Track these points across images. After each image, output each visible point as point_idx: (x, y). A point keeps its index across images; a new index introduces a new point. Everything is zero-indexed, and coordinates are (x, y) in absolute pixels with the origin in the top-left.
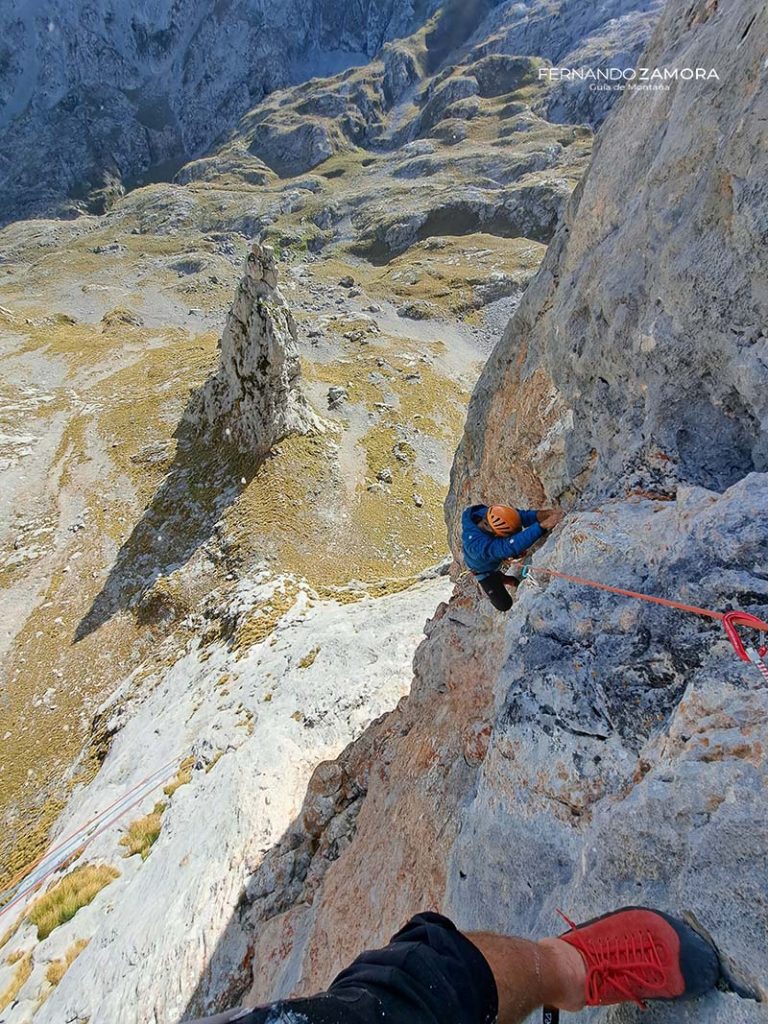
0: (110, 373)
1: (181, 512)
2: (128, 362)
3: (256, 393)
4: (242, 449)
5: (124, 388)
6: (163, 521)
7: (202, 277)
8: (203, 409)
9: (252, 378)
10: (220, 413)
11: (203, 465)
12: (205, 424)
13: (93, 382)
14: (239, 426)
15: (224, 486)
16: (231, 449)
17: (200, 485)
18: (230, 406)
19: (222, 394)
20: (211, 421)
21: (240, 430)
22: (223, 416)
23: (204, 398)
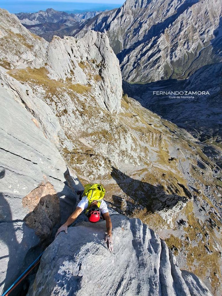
0: (160, 168)
1: (136, 199)
2: (165, 169)
3: (163, 206)
4: (152, 206)
5: (158, 172)
6: (133, 196)
7: (201, 171)
8: (159, 193)
9: (165, 204)
10: (158, 198)
11: (146, 199)
12: (155, 195)
13: (156, 166)
14: (156, 204)
15: (143, 206)
16: (151, 203)
17: (142, 200)
18: (160, 200)
19: (162, 197)
20: (157, 196)
21: (156, 205)
22: (158, 199)
23: (161, 193)
